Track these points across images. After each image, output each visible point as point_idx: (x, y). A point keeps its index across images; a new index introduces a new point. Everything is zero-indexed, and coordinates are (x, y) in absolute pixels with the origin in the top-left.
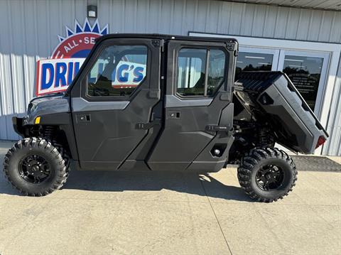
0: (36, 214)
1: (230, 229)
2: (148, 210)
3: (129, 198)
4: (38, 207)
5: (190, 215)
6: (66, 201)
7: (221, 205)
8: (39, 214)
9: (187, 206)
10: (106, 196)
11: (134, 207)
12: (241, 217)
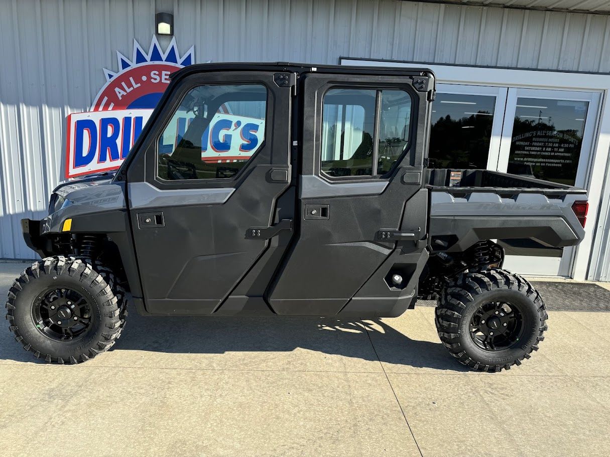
1: (425, 423)
2: (271, 388)
3: (237, 366)
4: (69, 384)
5: (348, 397)
6: (121, 373)
7: (406, 378)
8: (72, 397)
9: (343, 381)
10: (193, 362)
11: (245, 383)
12: (444, 400)
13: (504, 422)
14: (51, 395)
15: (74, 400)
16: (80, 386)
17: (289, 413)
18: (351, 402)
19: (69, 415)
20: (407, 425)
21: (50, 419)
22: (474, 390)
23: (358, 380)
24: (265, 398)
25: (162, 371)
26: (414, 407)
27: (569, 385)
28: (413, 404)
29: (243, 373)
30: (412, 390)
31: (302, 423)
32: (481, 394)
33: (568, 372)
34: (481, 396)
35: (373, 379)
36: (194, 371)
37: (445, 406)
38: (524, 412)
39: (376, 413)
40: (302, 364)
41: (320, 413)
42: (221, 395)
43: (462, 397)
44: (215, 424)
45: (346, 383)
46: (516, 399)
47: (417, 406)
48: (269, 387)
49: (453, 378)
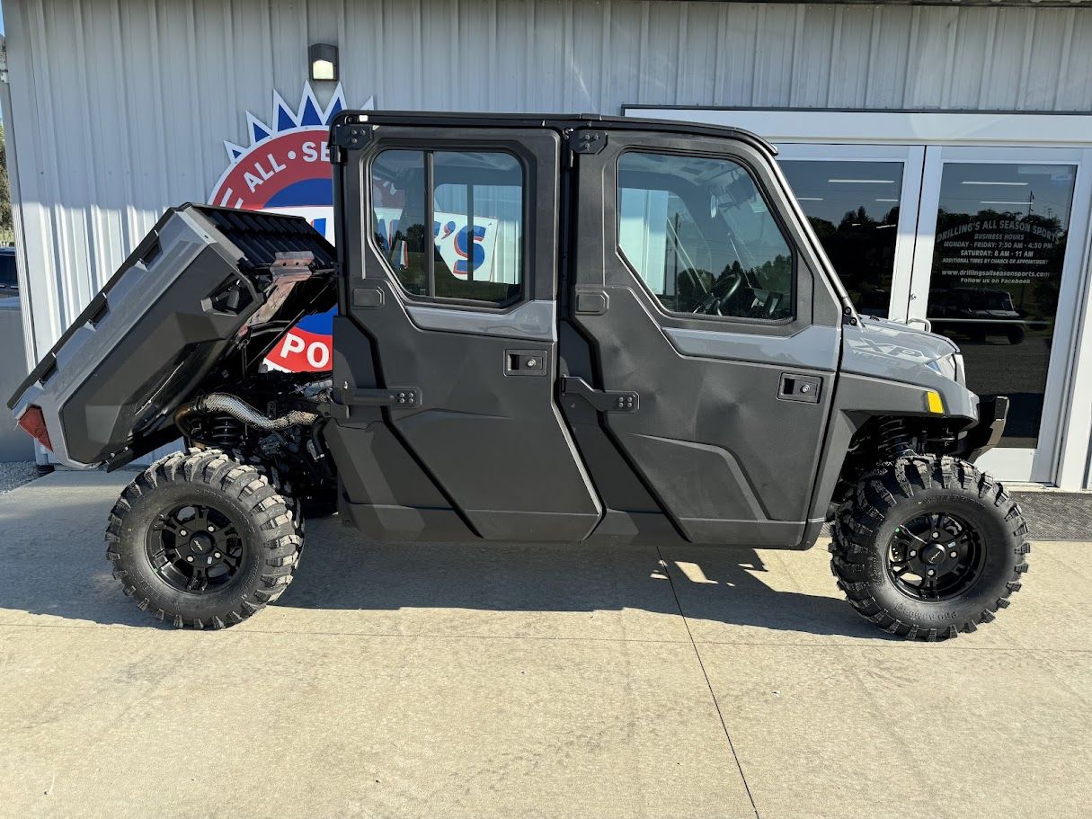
0: (154, 679)
1: (753, 722)
2: (493, 664)
3: (439, 630)
4: (161, 657)
5: (625, 681)
6: (246, 641)
7: (730, 651)
8: (165, 676)
9: (617, 655)
10: (367, 623)
11: (450, 657)
12: (792, 687)
13: (895, 723)
14: (131, 673)
15: (167, 682)
16: (179, 660)
17: (520, 704)
18: (628, 688)
19: (157, 703)
20: (721, 725)
21: (129, 708)
22: (849, 671)
23: (644, 654)
24: (483, 680)
25: (315, 637)
26: (737, 697)
27: (1024, 665)
28: (735, 693)
29: (448, 642)
30: (738, 671)
31: (540, 720)
32: (861, 677)
33: (1026, 643)
34: (859, 680)
35: (671, 651)
36: (367, 637)
37: (792, 696)
38: (932, 707)
39: (669, 705)
40: (550, 627)
41: (573, 705)
42: (408, 676)
43: (826, 682)
44: (394, 720)
45: (622, 659)
46: (922, 685)
47: (743, 695)
48: (489, 663)
49: (813, 652)
